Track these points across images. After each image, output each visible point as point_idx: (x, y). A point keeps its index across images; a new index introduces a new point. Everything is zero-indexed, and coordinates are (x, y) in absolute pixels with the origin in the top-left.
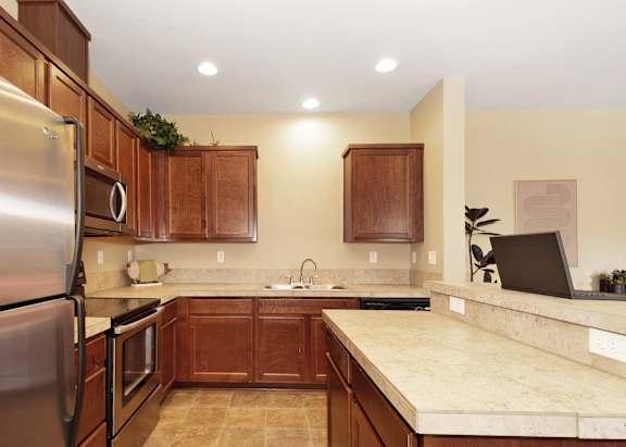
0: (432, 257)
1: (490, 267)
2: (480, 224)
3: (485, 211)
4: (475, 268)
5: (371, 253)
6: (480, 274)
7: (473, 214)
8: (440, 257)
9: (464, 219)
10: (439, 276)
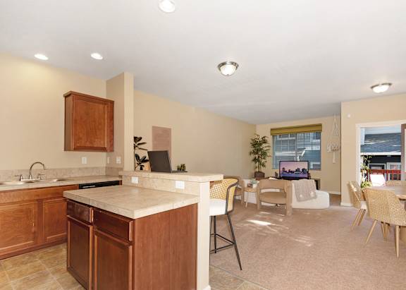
0: (118, 160)
1: (142, 164)
2: (139, 144)
3: (141, 138)
4: (136, 165)
5: (83, 158)
6: (139, 167)
7: (136, 139)
8: (123, 160)
9: (133, 142)
10: (122, 169)
